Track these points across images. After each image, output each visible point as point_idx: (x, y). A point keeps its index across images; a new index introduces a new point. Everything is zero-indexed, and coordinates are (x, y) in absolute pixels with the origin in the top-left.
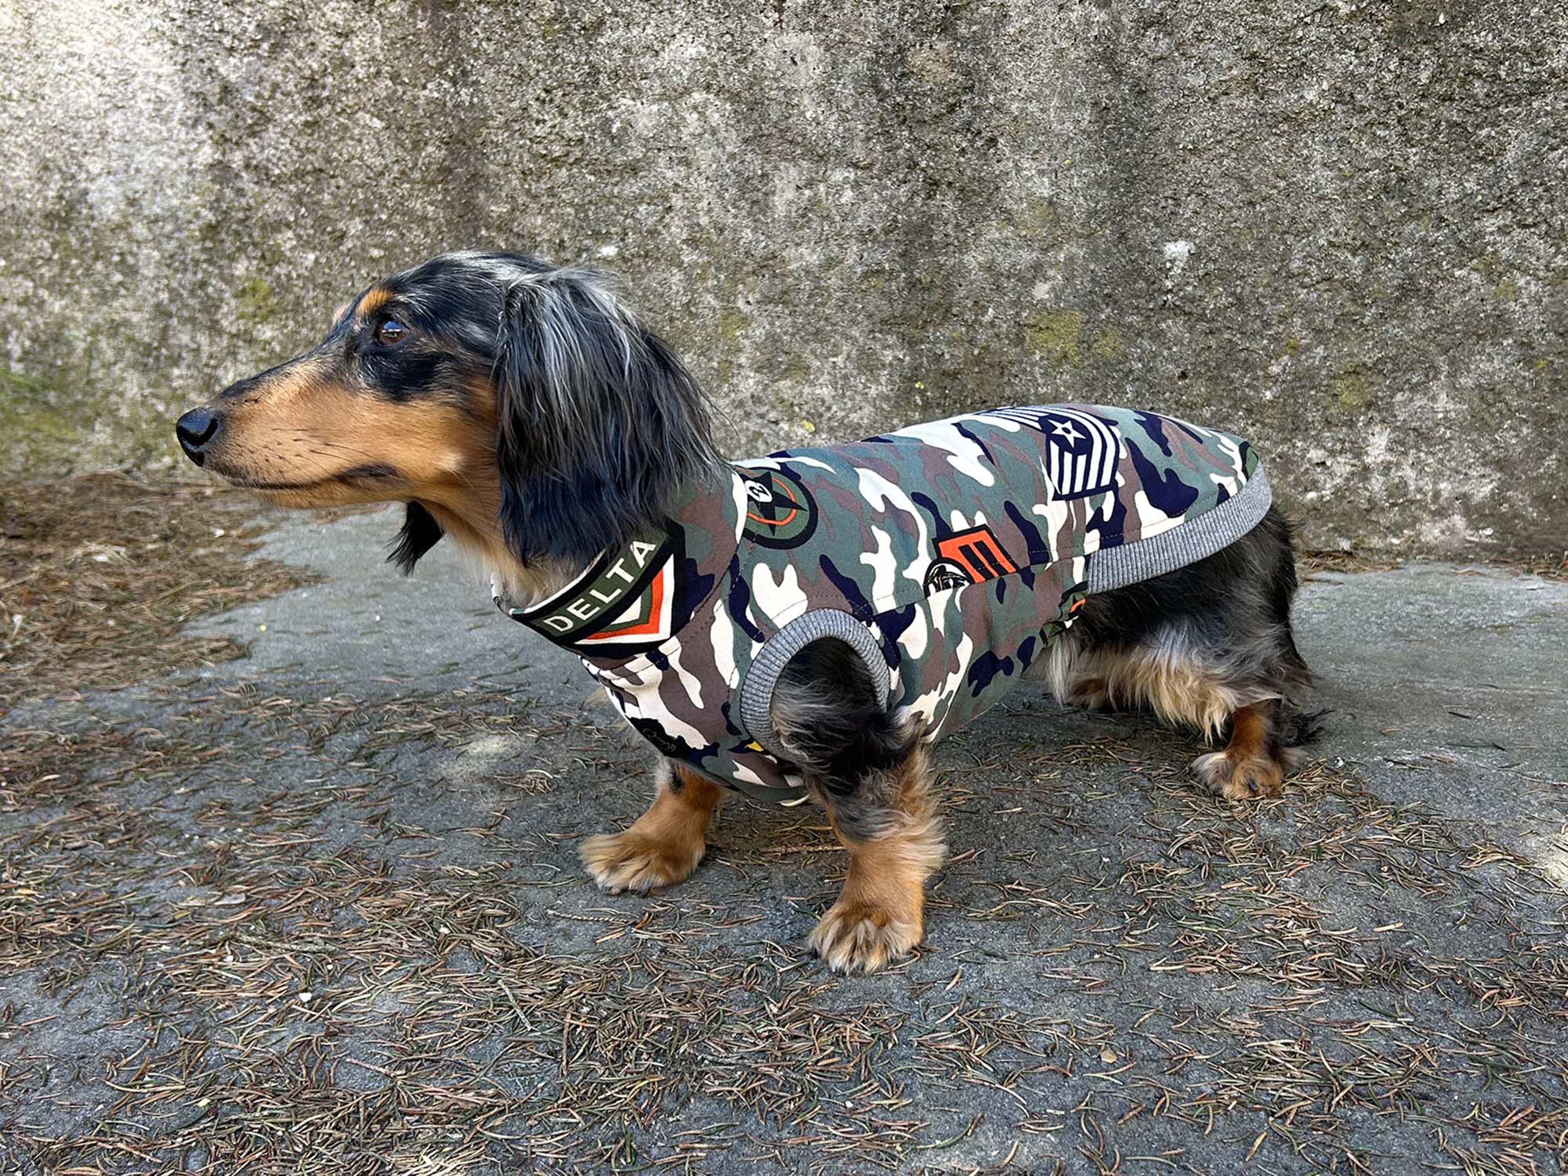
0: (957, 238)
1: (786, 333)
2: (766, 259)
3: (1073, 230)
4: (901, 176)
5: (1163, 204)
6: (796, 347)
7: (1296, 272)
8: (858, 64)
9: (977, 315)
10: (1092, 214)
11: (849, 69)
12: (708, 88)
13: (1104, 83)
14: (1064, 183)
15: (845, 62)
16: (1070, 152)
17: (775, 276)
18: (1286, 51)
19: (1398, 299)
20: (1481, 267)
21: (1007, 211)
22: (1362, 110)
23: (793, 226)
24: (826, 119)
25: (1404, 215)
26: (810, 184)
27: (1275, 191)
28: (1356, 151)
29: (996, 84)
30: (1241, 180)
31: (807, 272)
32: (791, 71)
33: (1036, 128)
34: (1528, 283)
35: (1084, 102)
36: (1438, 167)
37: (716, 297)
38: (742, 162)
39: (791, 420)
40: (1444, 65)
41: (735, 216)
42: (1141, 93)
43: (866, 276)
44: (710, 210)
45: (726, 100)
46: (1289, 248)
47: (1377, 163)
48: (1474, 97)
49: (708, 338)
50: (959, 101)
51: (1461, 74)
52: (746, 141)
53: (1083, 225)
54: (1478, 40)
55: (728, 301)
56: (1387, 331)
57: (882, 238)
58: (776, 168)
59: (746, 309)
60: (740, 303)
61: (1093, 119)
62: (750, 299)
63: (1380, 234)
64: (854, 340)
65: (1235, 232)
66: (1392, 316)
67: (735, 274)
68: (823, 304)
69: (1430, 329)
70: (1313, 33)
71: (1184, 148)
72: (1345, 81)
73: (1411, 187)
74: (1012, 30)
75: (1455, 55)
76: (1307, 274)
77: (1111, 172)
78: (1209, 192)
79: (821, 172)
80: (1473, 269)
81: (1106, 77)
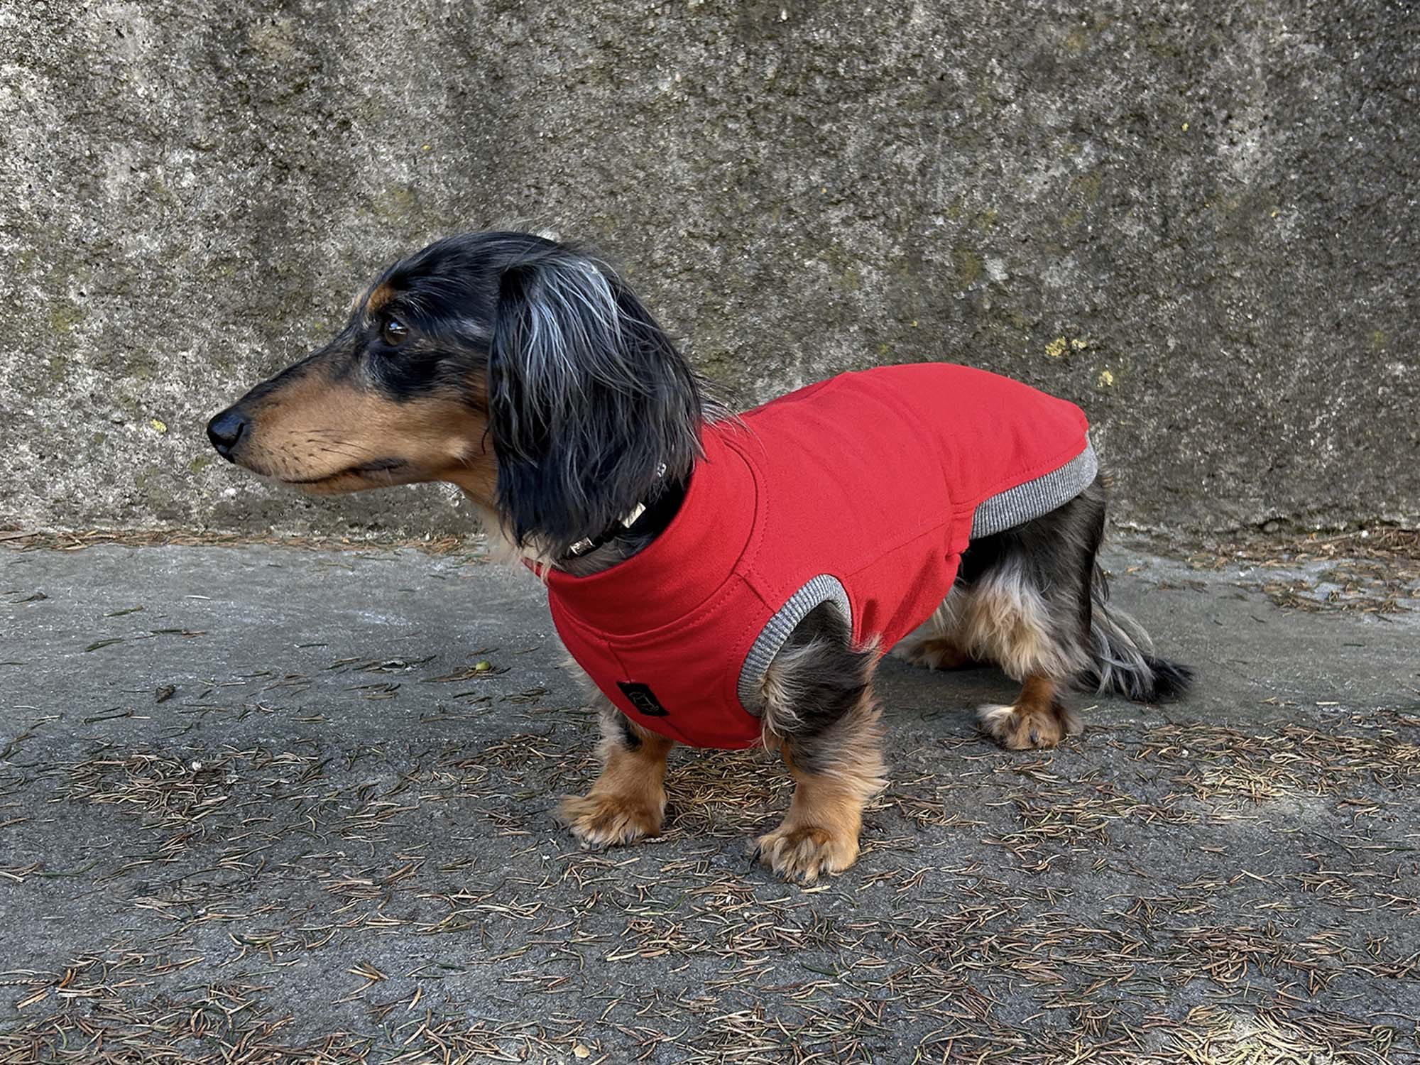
0: (313, 224)
1: (127, 327)
2: (100, 247)
3: (437, 217)
4: (248, 159)
5: (526, 192)
6: (140, 342)
7: (659, 262)
8: (193, 39)
9: (340, 305)
10: (455, 201)
11: (183, 45)
12: (21, 60)
13: (459, 67)
14: (424, 170)
15: (178, 36)
16: (427, 137)
17: (112, 265)
18: (639, 42)
19: (755, 289)
20: (828, 257)
21: (364, 197)
22: (714, 103)
23: (129, 211)
24: (161, 96)
25: (756, 207)
26: (146, 166)
27: (634, 182)
28: (710, 143)
29: (346, 64)
30: (601, 169)
31: (148, 261)
32: (117, 44)
33: (390, 112)
34: (870, 272)
35: (439, 86)
36: (786, 160)
37: (44, 289)
38: (66, 142)
39: (138, 420)
40: (787, 61)
41: (61, 201)
42: (498, 79)
43: (214, 264)
44: (31, 194)
45: (43, 74)
46: (651, 239)
47: (729, 155)
48: (815, 92)
49: (37, 335)
50: (307, 81)
51: (804, 70)
52: (69, 119)
53: (446, 213)
54: (819, 36)
55: (59, 293)
56: (746, 320)
57: (231, 224)
58: (106, 148)
59: (79, 301)
60: (72, 296)
61: (450, 104)
62: (84, 291)
63: (735, 225)
64: (206, 333)
65: (599, 222)
66: (750, 306)
67: (64, 266)
68: (168, 295)
69: (785, 317)
70: (664, 24)
71: (544, 137)
72: (696, 74)
73: (762, 180)
74: (359, 9)
75: (798, 51)
76: (669, 264)
77: (472, 159)
78: (571, 181)
79: (158, 154)
80: (821, 259)
81: (461, 61)
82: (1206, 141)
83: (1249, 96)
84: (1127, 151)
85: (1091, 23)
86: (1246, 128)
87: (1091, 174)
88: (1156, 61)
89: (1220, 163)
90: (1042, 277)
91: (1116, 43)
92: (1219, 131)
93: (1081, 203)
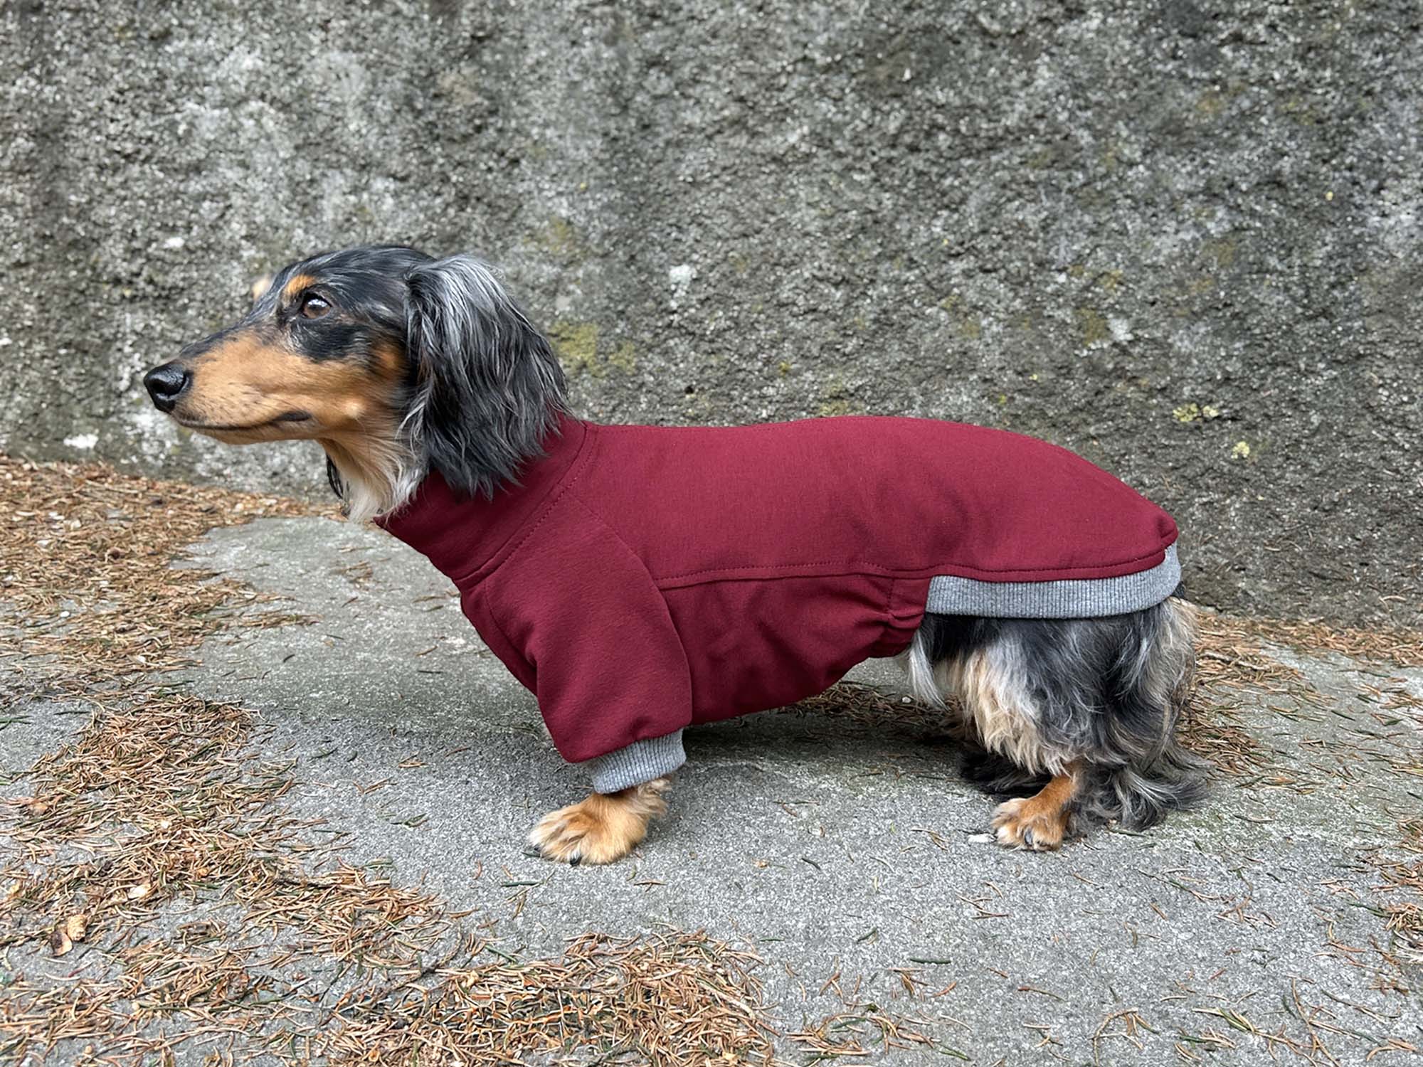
0: (485, 250)
3: (590, 249)
4: (436, 188)
5: (668, 230)
7: (786, 301)
8: (396, 84)
10: (606, 235)
11: (387, 88)
12: (262, 97)
13: (613, 115)
14: (581, 206)
15: (385, 81)
19: (876, 332)
20: (949, 306)
21: (530, 227)
22: (840, 155)
23: (340, 228)
24: (368, 132)
25: (879, 255)
26: (355, 190)
27: (766, 226)
28: (836, 193)
29: (518, 110)
30: (735, 213)
32: (336, 86)
33: (553, 153)
34: (990, 324)
35: (595, 132)
38: (293, 167)
40: (910, 118)
41: (288, 217)
42: (646, 127)
46: (779, 280)
47: (854, 205)
48: (937, 148)
50: (485, 123)
51: (926, 127)
53: (598, 245)
54: (941, 97)
56: (867, 361)
58: (324, 175)
61: (604, 147)
63: (858, 271)
65: (731, 261)
66: (871, 348)
69: (904, 361)
70: (796, 80)
71: (685, 180)
72: (824, 128)
73: (882, 228)
74: (530, 61)
75: (919, 108)
76: (794, 304)
77: (622, 198)
78: (708, 222)
79: (364, 181)
80: (943, 309)
81: (614, 110)
82: (1354, 211)
83: (1402, 167)
84: (1264, 218)
85: (1225, 88)
86: (1400, 200)
87: (1224, 240)
88: (1296, 127)
89: (1370, 236)
90: (1170, 341)
91: (1251, 108)
92: (1366, 202)
93: (1214, 269)
